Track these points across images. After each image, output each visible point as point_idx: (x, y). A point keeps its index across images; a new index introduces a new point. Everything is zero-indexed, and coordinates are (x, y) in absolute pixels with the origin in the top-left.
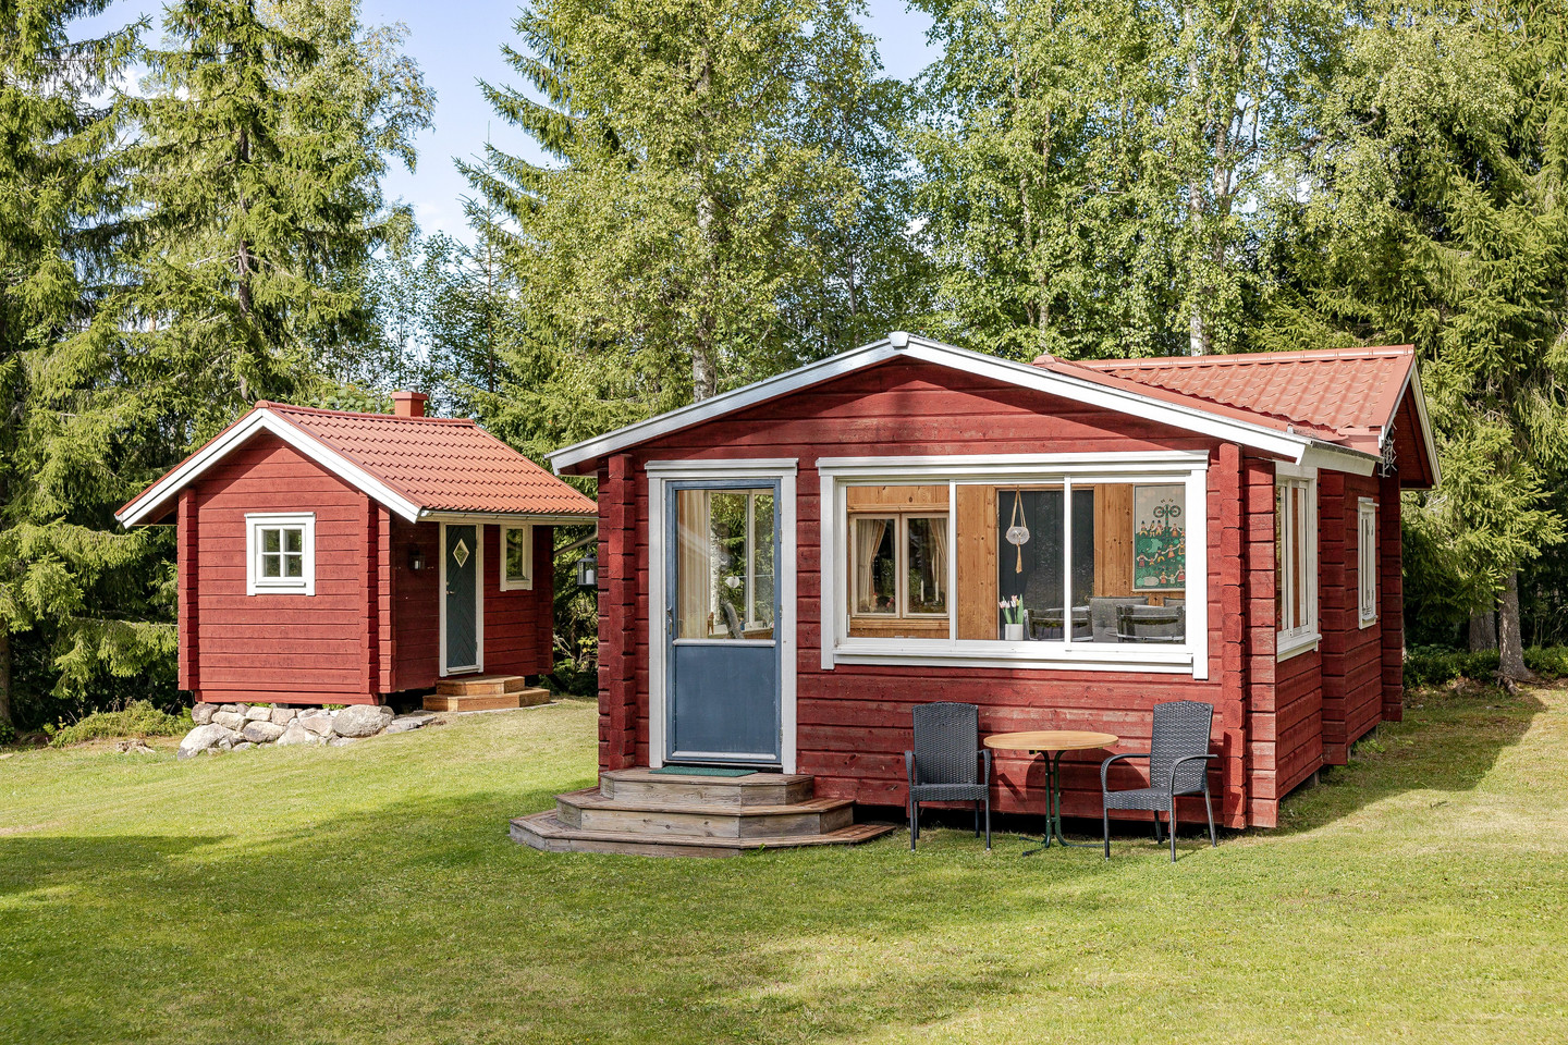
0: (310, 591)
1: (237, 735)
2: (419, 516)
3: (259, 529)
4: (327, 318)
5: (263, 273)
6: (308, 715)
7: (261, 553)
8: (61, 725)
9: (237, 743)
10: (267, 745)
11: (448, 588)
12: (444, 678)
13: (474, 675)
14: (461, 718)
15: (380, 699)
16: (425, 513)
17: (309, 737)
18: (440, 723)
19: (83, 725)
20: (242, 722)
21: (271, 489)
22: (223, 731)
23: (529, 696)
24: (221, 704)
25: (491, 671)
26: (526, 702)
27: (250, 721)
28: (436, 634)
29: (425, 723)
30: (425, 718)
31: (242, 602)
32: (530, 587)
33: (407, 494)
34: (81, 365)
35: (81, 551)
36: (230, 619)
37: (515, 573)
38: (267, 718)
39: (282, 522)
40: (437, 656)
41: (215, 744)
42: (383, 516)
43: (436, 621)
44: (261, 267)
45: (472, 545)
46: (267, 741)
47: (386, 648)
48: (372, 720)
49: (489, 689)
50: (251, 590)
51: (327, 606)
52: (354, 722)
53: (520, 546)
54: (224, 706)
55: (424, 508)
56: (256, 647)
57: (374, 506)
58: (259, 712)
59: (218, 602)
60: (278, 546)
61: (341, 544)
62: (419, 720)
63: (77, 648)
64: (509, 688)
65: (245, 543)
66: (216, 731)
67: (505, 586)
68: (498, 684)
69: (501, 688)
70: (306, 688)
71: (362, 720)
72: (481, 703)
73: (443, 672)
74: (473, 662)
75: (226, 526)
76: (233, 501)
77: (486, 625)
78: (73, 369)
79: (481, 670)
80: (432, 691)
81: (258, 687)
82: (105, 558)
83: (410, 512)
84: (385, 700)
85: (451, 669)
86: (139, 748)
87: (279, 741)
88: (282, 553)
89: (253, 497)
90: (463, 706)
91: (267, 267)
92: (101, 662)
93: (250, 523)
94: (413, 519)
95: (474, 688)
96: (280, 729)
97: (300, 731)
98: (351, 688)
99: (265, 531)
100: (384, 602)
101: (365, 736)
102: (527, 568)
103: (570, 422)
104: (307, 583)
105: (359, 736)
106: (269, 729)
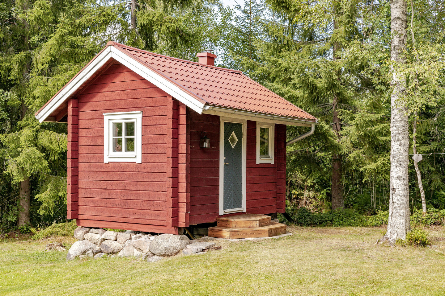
0: (138, 160)
1: (97, 248)
2: (204, 110)
3: (111, 122)
4: (171, 29)
5: (142, 10)
6: (137, 238)
7: (112, 137)
8: (39, 229)
9: (97, 253)
10: (113, 256)
11: (225, 161)
12: (222, 216)
13: (240, 214)
14: (231, 245)
15: (180, 231)
16: (208, 107)
17: (136, 252)
18: (218, 248)
19: (49, 229)
20: (100, 240)
21: (118, 98)
22: (90, 245)
23: (274, 229)
24: (91, 228)
25: (251, 211)
26: (273, 233)
27: (105, 239)
28: (217, 189)
29: (208, 248)
30: (208, 244)
31: (101, 167)
32: (273, 162)
33: (197, 96)
34: (52, 52)
35: (51, 143)
36: (95, 177)
37: (264, 153)
38: (114, 238)
39: (124, 117)
40: (218, 202)
41: (84, 253)
42: (183, 111)
43: (217, 180)
44: (141, 8)
45: (240, 136)
46: (113, 253)
47: (183, 198)
48: (173, 245)
49: (249, 224)
50: (106, 160)
51: (149, 170)
52: (162, 246)
53: (268, 140)
54: (92, 230)
55: (207, 104)
56: (109, 195)
57: (177, 104)
58: (110, 234)
59: (89, 166)
60: (121, 133)
61: (157, 130)
62: (203, 245)
63: (48, 190)
64: (262, 223)
65: (103, 131)
66: (86, 244)
67: (259, 160)
68: (255, 220)
69: (257, 224)
70: (136, 221)
71: (167, 245)
72: (244, 234)
73: (222, 212)
74: (240, 206)
75: (94, 121)
76: (97, 106)
77: (248, 183)
78: (48, 54)
79: (245, 211)
80: (214, 224)
81: (109, 219)
82: (61, 146)
83: (198, 107)
84: (183, 231)
85: (227, 211)
86: (58, 248)
87: (119, 254)
88: (124, 137)
89: (108, 103)
90: (233, 234)
91: (144, 8)
92: (60, 198)
93: (106, 119)
94: (200, 111)
95: (241, 223)
96: (121, 246)
97: (131, 248)
98: (162, 223)
99: (114, 124)
100: (182, 168)
101: (168, 255)
102: (271, 152)
103: (295, 68)
104: (137, 156)
105: (164, 255)
106: (115, 245)
